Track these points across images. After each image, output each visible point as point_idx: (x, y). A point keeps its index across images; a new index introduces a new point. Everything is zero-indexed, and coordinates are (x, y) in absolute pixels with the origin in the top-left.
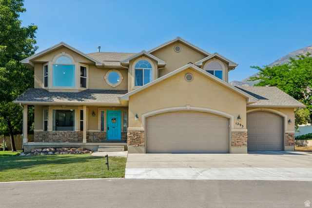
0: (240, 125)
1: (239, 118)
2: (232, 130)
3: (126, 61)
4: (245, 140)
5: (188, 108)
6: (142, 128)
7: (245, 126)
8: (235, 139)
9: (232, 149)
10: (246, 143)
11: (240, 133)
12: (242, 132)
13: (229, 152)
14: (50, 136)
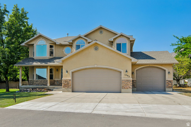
0: (128, 76)
1: (127, 71)
2: (123, 79)
3: (70, 41)
4: (130, 84)
5: (96, 66)
6: (70, 78)
7: (131, 76)
8: (124, 84)
9: (123, 90)
10: (131, 87)
11: (128, 80)
12: (129, 80)
13: (121, 92)
14: (35, 82)
